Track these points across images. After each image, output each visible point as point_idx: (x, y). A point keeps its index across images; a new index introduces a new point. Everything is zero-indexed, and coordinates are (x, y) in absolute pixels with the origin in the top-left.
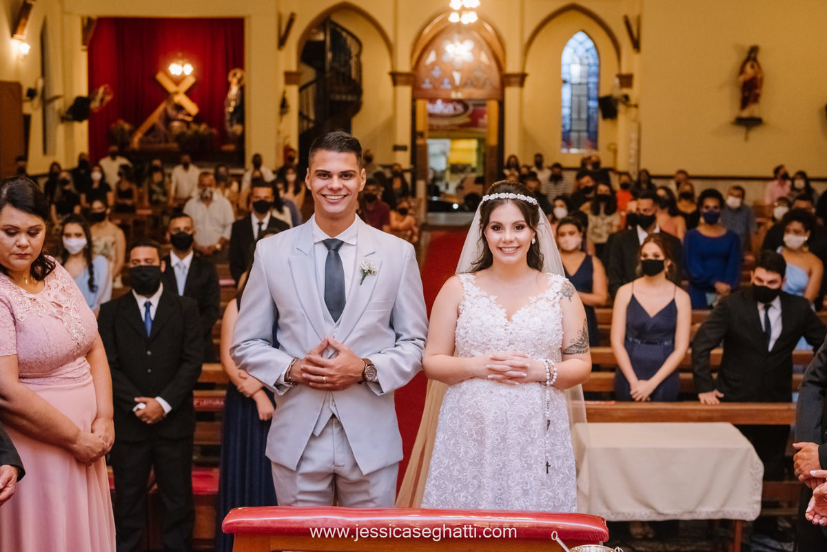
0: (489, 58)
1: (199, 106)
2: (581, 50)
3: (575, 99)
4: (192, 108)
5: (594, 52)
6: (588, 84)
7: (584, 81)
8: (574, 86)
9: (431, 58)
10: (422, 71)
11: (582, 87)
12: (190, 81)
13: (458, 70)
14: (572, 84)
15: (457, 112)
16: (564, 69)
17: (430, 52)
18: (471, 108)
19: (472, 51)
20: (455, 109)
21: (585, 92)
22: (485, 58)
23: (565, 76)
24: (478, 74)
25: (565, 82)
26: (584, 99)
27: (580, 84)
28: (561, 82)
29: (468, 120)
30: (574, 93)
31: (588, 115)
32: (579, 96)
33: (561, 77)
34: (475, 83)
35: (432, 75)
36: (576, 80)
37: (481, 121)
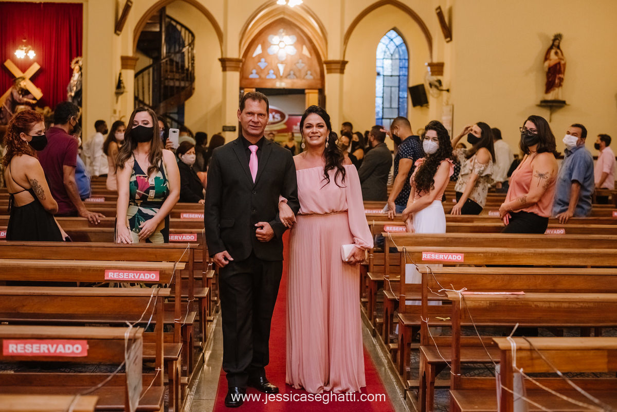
0: (310, 53)
1: (43, 92)
2: (392, 47)
3: (387, 90)
4: (37, 93)
5: (404, 48)
6: (399, 76)
7: (396, 73)
8: (385, 77)
9: (258, 50)
10: (250, 64)
11: (393, 77)
12: (35, 68)
13: (282, 63)
14: (384, 76)
16: (379, 63)
17: (257, 46)
18: (287, 117)
19: (295, 45)
21: (397, 85)
22: (306, 51)
23: (379, 70)
24: (301, 65)
25: (378, 74)
26: (395, 90)
27: (391, 76)
28: (376, 74)
29: (284, 127)
30: (386, 84)
31: (399, 104)
32: (391, 87)
33: (375, 69)
34: (298, 74)
35: (260, 68)
36: (388, 72)
37: (295, 127)
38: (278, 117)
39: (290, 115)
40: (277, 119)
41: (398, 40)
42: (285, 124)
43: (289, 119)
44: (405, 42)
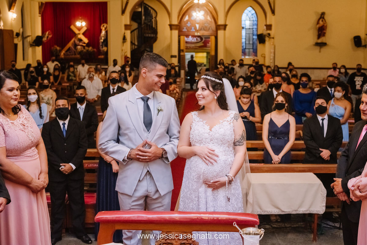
0: (211, 18)
1: (89, 39)
2: (250, 15)
3: (247, 35)
4: (86, 40)
5: (255, 15)
6: (253, 29)
7: (251, 27)
8: (247, 29)
9: (186, 18)
10: (183, 24)
11: (250, 30)
12: (85, 29)
13: (198, 24)
14: (246, 29)
15: (198, 41)
16: (243, 22)
17: (186, 16)
18: (204, 39)
19: (204, 15)
20: (197, 40)
21: (252, 33)
22: (209, 18)
23: (243, 26)
24: (206, 25)
25: (243, 28)
26: (251, 35)
27: (249, 29)
28: (241, 28)
29: (202, 44)
30: (247, 33)
31: (253, 42)
32: (249, 34)
33: (241, 26)
34: (205, 29)
35: (187, 26)
36: (248, 27)
37: (208, 45)
38: (199, 39)
39: (205, 38)
40: (199, 40)
41: (253, 12)
42: (203, 43)
43: (205, 40)
44: (256, 12)
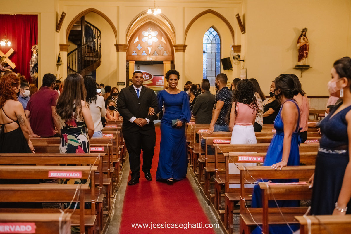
0: (166, 41)
1: (16, 64)
2: (211, 37)
3: (209, 61)
4: (13, 65)
5: (218, 37)
6: (216, 53)
7: (214, 51)
8: (208, 54)
9: (137, 40)
10: (132, 48)
11: (212, 54)
12: (12, 51)
13: (150, 47)
14: (207, 53)
16: (204, 46)
17: (136, 38)
18: (153, 77)
19: (157, 36)
21: (215, 58)
22: (163, 40)
23: (205, 50)
24: (160, 48)
25: (204, 52)
26: (214, 61)
27: (211, 53)
29: (151, 82)
30: (208, 58)
31: (216, 69)
32: (211, 59)
33: (202, 49)
34: (159, 53)
35: (138, 50)
36: (209, 51)
37: (157, 82)
38: (147, 76)
39: (154, 76)
40: (147, 78)
41: (215, 33)
42: (151, 80)
43: (154, 78)
44: (218, 34)
